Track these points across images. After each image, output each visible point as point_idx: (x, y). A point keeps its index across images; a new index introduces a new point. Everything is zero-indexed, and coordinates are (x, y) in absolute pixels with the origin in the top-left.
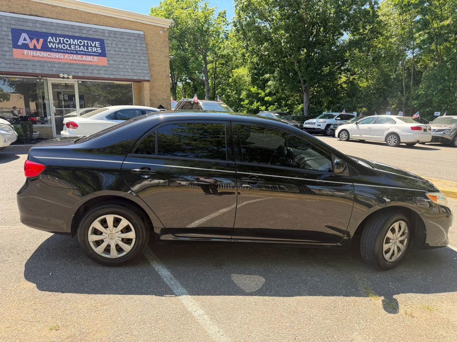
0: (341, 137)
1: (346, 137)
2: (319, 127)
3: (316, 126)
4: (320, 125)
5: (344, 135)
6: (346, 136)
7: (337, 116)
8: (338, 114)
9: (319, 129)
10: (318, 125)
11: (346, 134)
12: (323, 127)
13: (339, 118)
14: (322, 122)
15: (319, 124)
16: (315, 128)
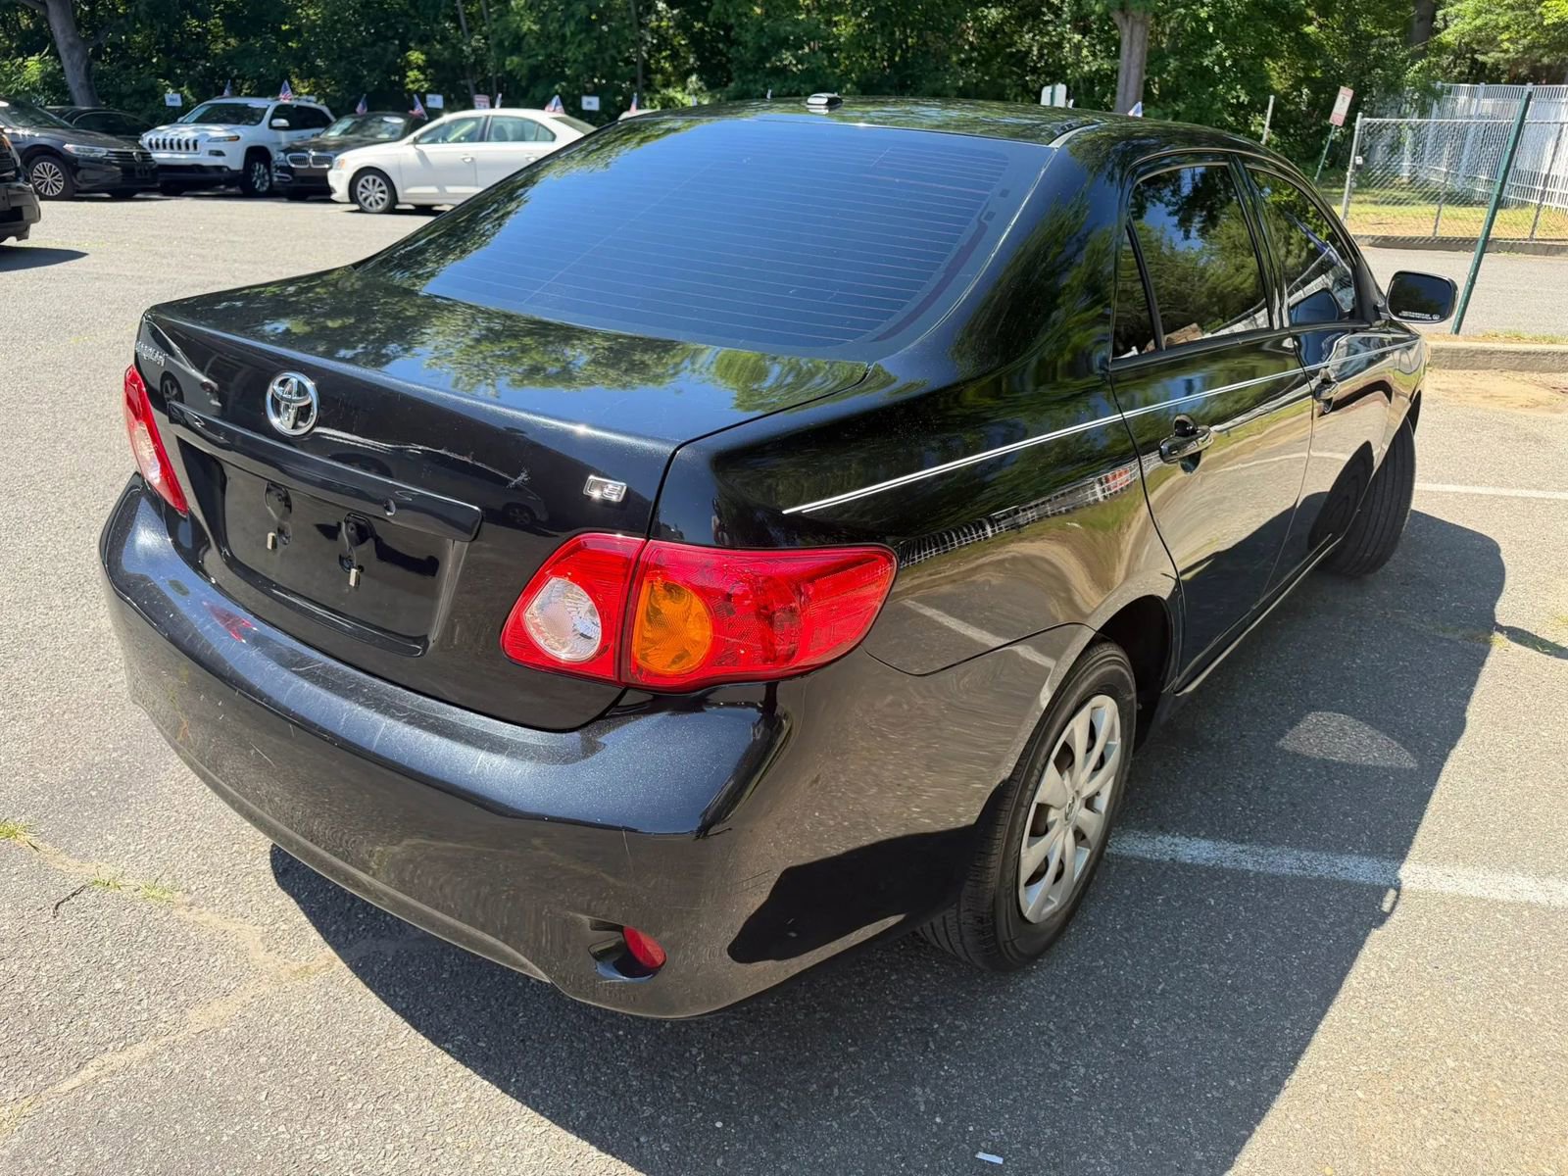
0: (361, 199)
1: (383, 199)
2: (219, 161)
3: (203, 158)
4: (219, 153)
5: (374, 193)
6: (383, 192)
7: (269, 113)
8: (268, 104)
9: (219, 168)
10: (212, 153)
11: (380, 185)
12: (234, 161)
13: (283, 122)
14: (224, 139)
15: (216, 147)
16: (205, 163)
